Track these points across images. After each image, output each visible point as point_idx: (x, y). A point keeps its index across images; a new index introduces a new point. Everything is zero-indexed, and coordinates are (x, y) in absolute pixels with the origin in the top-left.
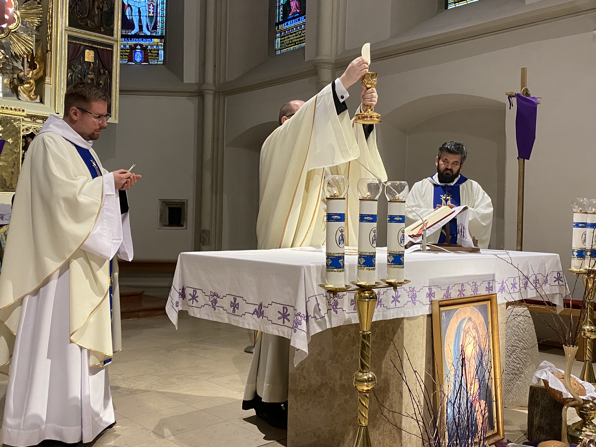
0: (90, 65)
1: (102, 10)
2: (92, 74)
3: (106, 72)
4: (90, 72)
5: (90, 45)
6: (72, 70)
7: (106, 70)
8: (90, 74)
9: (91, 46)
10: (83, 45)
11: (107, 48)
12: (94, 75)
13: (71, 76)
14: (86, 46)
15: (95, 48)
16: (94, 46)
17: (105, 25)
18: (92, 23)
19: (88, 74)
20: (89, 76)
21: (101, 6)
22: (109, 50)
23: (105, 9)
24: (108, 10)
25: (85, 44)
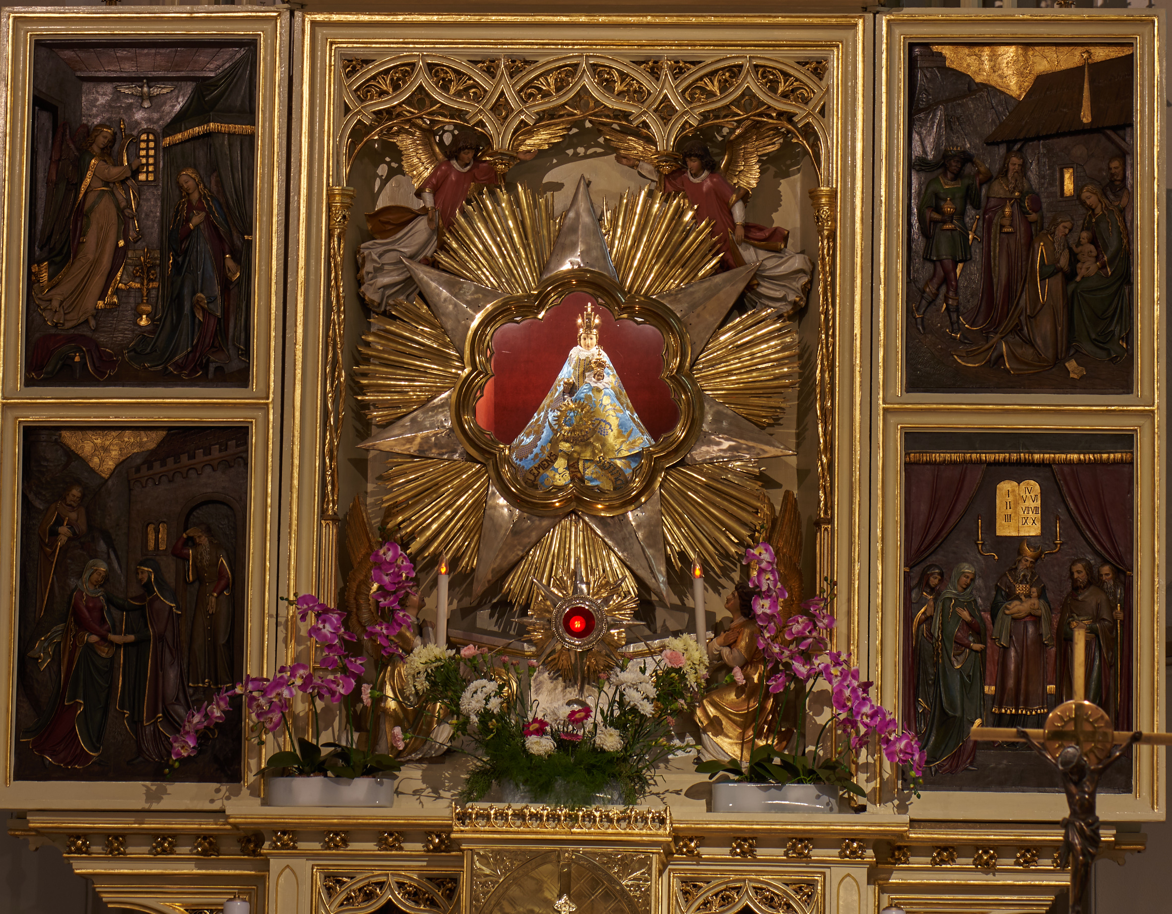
0: (1020, 552)
1: (1070, 276)
2: (1028, 596)
3: (1106, 569)
4: (1020, 589)
5: (1014, 456)
6: (932, 590)
7: (1105, 562)
8: (1018, 598)
9: (1019, 463)
10: (980, 462)
11: (1105, 456)
12: (1042, 595)
13: (928, 619)
14: (996, 463)
15: (1042, 464)
16: (1036, 456)
17: (1088, 348)
18: (1019, 351)
19: (1011, 596)
20: (1016, 607)
21: (1064, 262)
22: (1115, 463)
23: (1088, 267)
24: (1103, 266)
25: (991, 457)
